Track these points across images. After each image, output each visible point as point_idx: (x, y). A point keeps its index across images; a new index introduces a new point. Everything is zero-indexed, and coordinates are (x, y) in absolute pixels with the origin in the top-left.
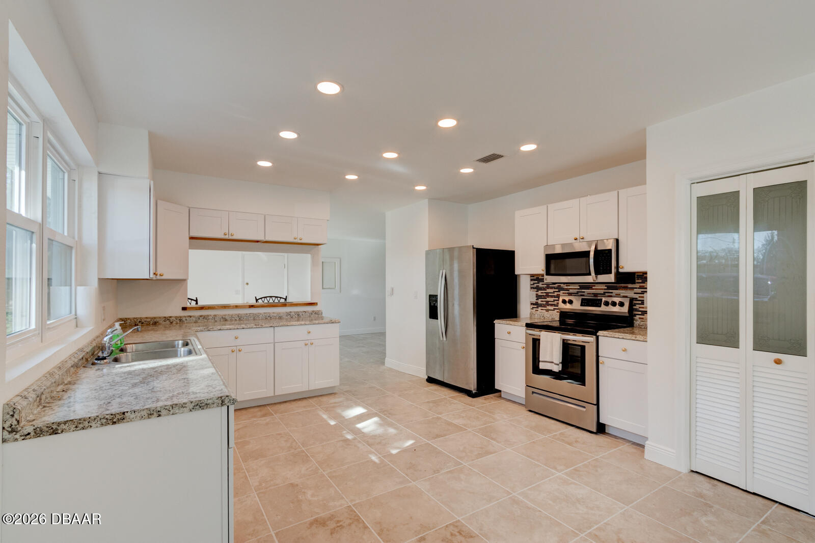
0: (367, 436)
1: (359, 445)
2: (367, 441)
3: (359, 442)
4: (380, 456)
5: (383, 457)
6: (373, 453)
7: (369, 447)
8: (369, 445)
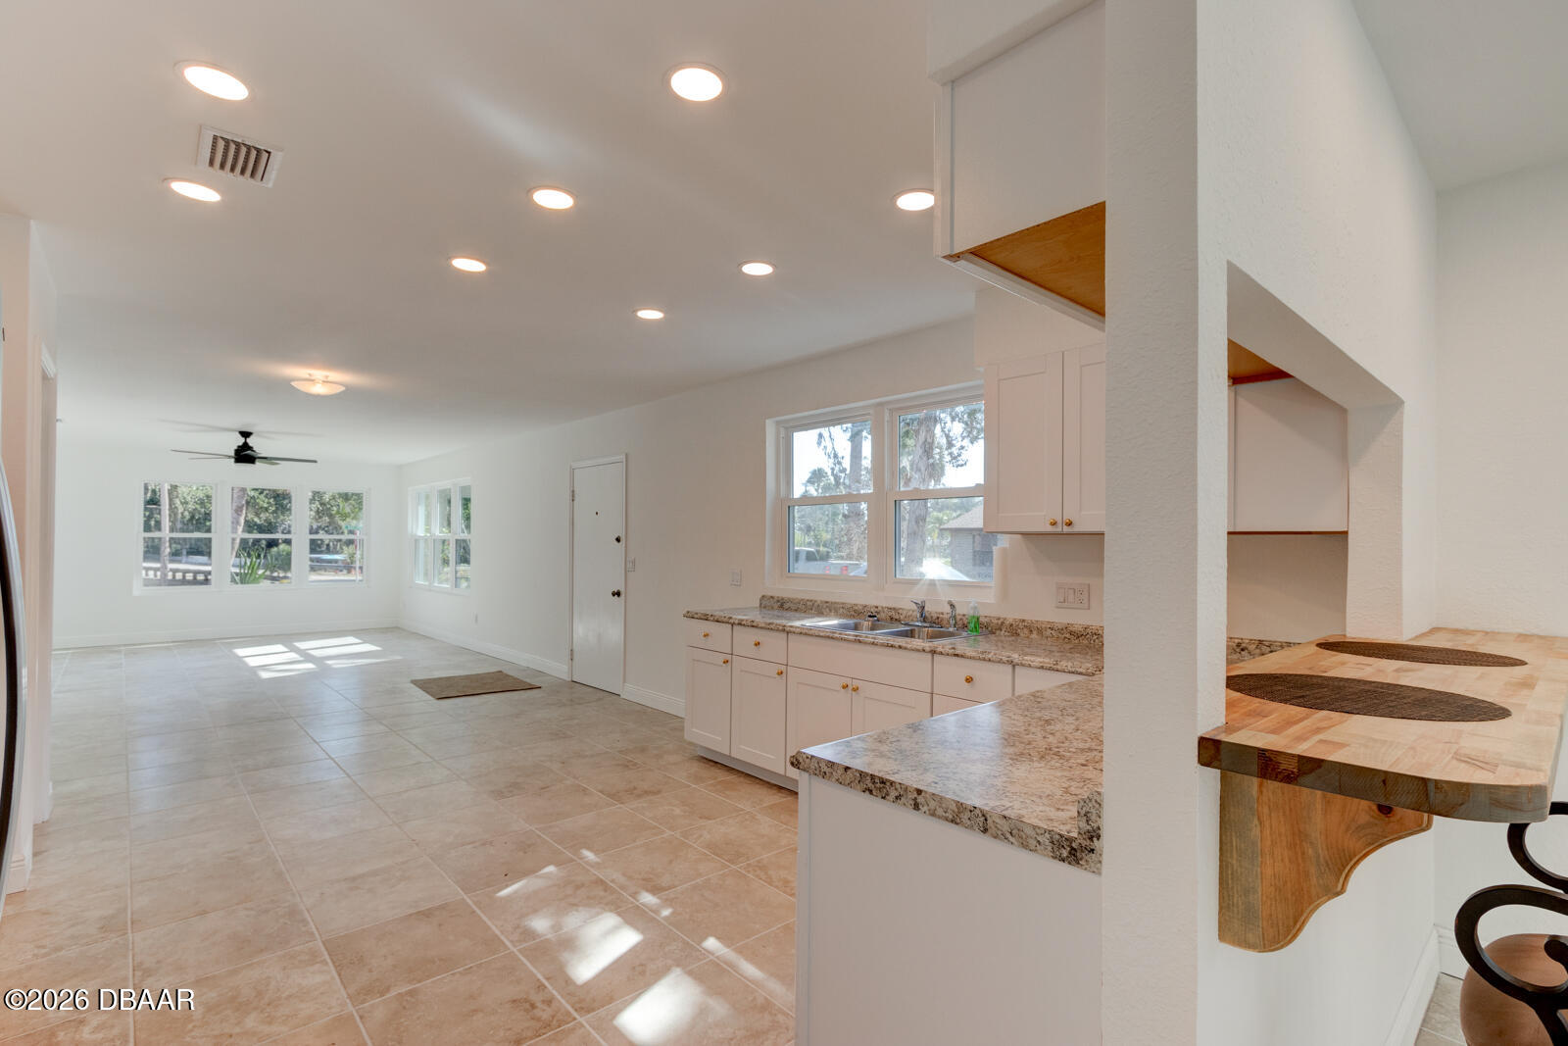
0: (607, 904)
1: (622, 880)
2: (605, 891)
3: (623, 887)
4: (579, 861)
5: (573, 860)
6: (592, 867)
7: (601, 877)
8: (602, 881)
